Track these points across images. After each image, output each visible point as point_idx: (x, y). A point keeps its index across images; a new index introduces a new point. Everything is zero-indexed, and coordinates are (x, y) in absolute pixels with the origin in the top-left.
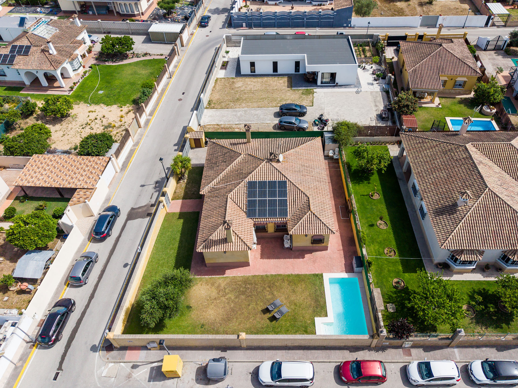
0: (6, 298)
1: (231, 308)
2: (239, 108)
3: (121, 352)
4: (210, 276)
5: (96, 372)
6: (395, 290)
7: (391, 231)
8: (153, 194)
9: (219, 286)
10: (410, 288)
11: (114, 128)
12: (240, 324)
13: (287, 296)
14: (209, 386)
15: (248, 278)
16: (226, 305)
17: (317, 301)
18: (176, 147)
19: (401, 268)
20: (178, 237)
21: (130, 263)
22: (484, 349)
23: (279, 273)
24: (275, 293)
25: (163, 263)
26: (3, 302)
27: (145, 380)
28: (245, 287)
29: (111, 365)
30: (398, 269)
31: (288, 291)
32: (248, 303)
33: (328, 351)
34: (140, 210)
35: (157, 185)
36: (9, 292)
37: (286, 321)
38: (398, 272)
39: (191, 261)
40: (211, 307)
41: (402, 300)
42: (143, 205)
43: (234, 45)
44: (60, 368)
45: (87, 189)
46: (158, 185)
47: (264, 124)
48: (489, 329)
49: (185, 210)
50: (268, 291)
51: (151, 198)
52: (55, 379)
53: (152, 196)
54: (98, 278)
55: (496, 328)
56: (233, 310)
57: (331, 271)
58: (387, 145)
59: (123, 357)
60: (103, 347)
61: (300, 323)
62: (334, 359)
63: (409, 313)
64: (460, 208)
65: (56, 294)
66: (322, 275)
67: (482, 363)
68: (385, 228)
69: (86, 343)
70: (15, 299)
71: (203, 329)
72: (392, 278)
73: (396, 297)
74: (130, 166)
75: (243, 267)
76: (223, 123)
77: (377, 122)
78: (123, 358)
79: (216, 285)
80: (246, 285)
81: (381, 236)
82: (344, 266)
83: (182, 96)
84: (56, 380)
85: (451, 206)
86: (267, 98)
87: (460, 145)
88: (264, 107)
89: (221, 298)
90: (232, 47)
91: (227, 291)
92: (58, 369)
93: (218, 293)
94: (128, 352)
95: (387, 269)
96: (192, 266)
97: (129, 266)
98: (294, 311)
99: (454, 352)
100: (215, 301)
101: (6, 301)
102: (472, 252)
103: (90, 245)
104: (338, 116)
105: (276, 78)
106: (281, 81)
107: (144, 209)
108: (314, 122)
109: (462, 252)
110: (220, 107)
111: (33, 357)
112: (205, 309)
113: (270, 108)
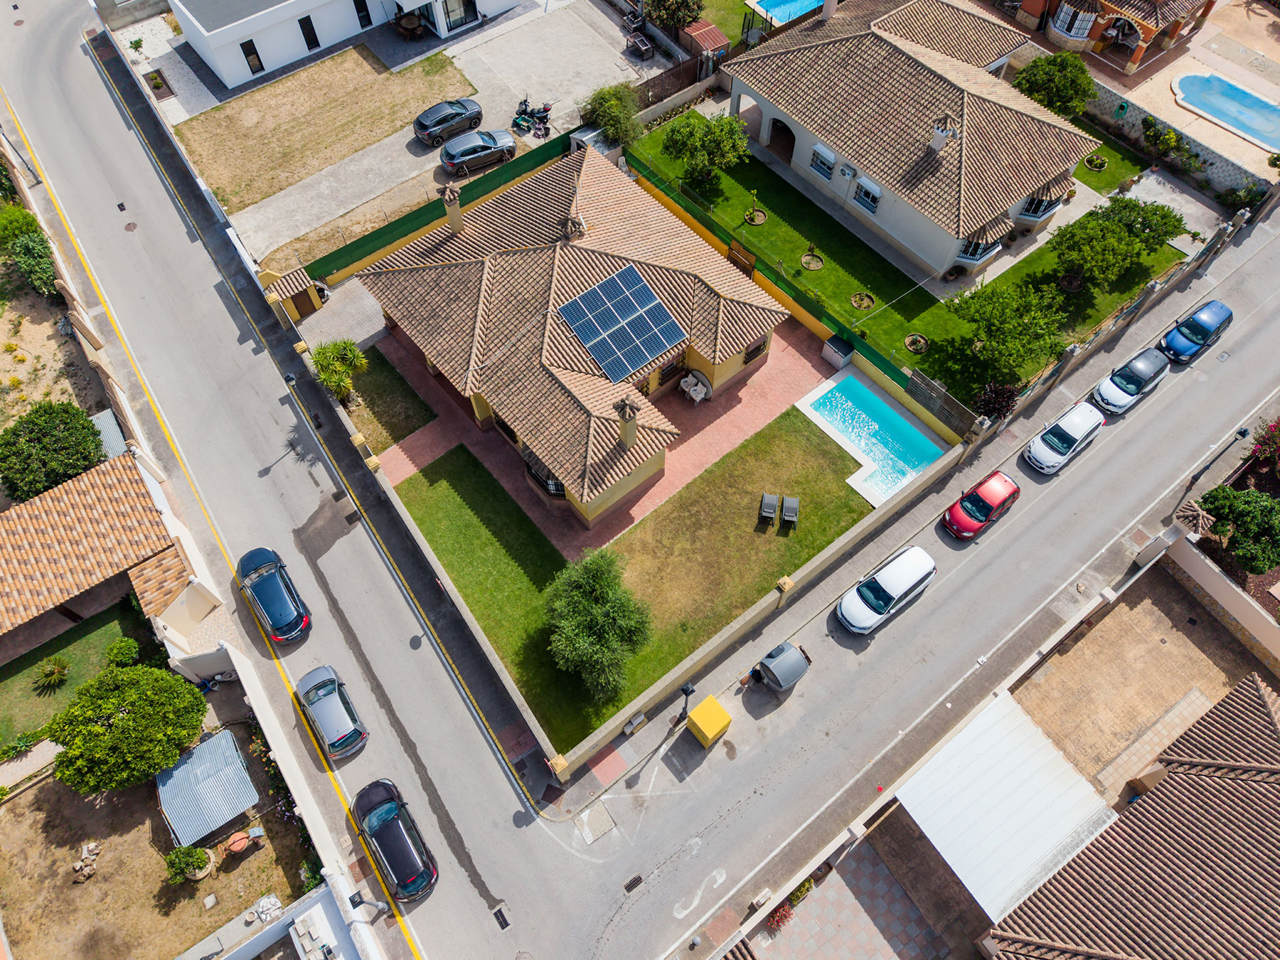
0: (210, 901)
1: (700, 564)
2: (309, 174)
3: (582, 781)
4: (611, 541)
5: (571, 847)
6: (919, 356)
7: (834, 264)
8: (311, 474)
9: (644, 545)
10: (936, 340)
11: (22, 387)
12: (742, 577)
13: (772, 480)
14: (785, 704)
15: (681, 497)
16: (689, 564)
17: (825, 454)
18: (251, 344)
19: (899, 317)
20: (469, 515)
21: (420, 633)
22: (1091, 361)
23: (725, 453)
24: (749, 488)
25: (496, 582)
26: (213, 911)
27: (673, 784)
28: (691, 515)
29: (585, 815)
30: (898, 321)
31: (766, 471)
32: (722, 536)
33: (907, 516)
34: (320, 523)
35: (299, 449)
36: (200, 886)
37: (807, 517)
38: (901, 325)
39: (548, 542)
40: (666, 586)
41: (941, 366)
42: (315, 508)
43: (130, 18)
44: (492, 902)
45: (155, 555)
46: (303, 448)
47: (411, 183)
48: (1078, 329)
49: (428, 460)
50: (734, 493)
51: (317, 484)
52: (504, 923)
53: (313, 478)
54: (381, 707)
55: (1084, 321)
56: (708, 565)
57: (804, 393)
58: (692, 107)
59: (595, 785)
60: (538, 802)
61: (832, 506)
62: (926, 521)
63: (967, 378)
64: (941, 153)
65: (324, 803)
66: (794, 408)
67: (1111, 379)
68: (820, 265)
69: (496, 825)
70: (233, 884)
71: (689, 631)
72: (899, 340)
73: (929, 367)
74: (177, 446)
75: (653, 485)
76: (308, 230)
77: (636, 68)
78: (598, 787)
79: (638, 546)
80: (689, 511)
81: (827, 284)
82: (814, 371)
83: (125, 217)
84: (507, 925)
85: (923, 158)
86: (355, 120)
87: (861, 36)
88: (369, 144)
89: (669, 560)
90: (125, 26)
91: (666, 542)
92: (491, 907)
93: (655, 556)
94: (595, 771)
95: (881, 332)
96: (558, 548)
97: (424, 640)
98: (804, 494)
99: (1061, 392)
100: (663, 573)
101: (217, 903)
102: (996, 221)
103: (284, 664)
104: (550, 90)
105: (328, 63)
106: (347, 65)
107: (328, 513)
108: (516, 124)
109: (983, 230)
110: (259, 196)
111: (414, 933)
112: (660, 599)
113: (386, 140)
